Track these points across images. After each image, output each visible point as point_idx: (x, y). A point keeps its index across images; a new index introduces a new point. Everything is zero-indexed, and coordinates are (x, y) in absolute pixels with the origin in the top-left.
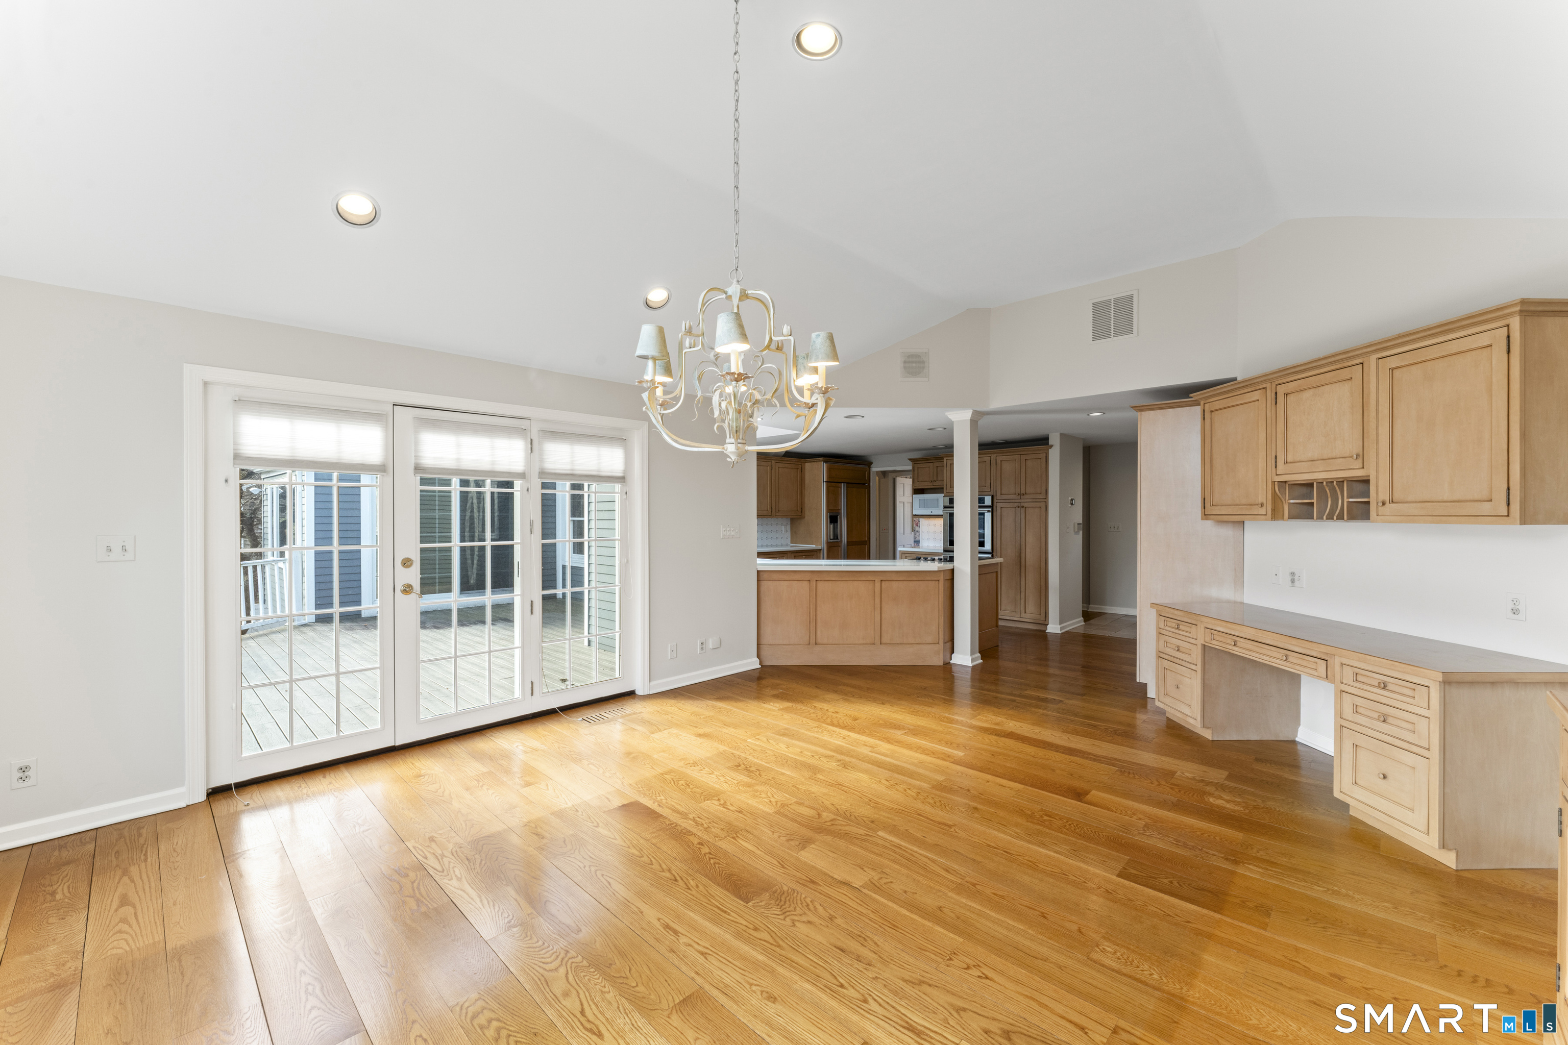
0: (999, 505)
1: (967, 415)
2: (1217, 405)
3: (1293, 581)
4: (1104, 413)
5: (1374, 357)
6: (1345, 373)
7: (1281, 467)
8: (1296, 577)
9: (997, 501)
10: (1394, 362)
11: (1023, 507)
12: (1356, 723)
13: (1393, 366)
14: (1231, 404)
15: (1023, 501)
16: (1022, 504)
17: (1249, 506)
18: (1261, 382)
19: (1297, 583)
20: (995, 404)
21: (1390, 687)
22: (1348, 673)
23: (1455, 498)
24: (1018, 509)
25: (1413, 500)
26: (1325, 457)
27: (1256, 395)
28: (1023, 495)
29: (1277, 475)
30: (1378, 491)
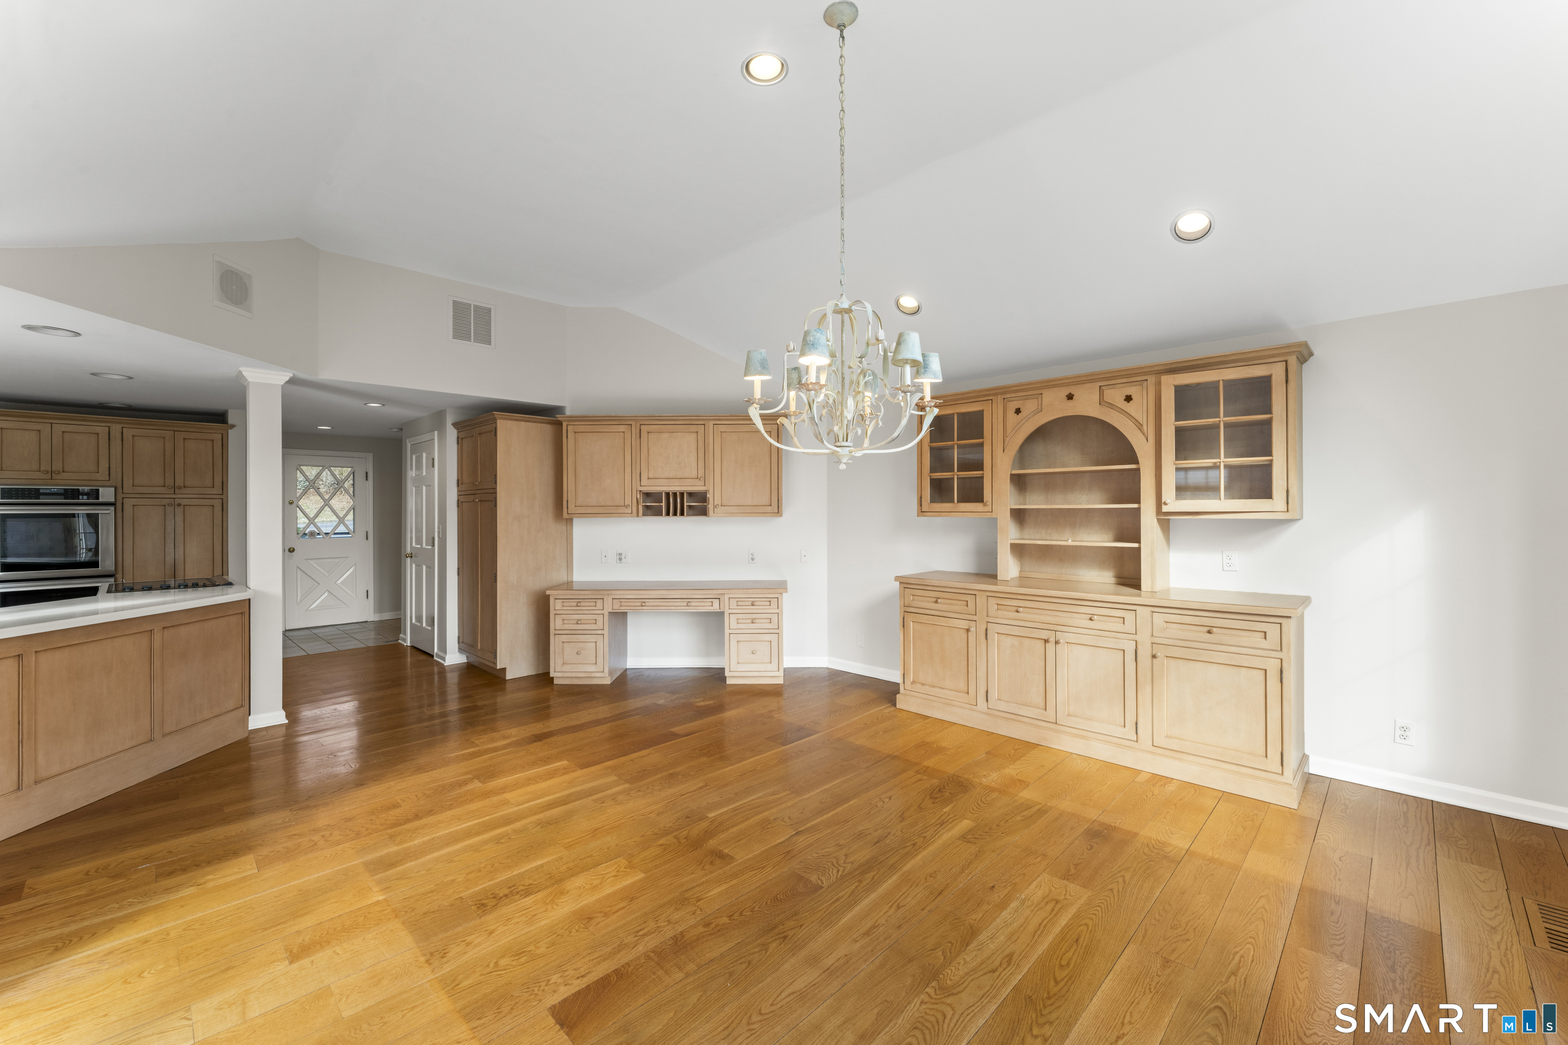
0: (128, 503)
1: (281, 377)
2: (582, 428)
3: (620, 559)
4: (384, 405)
5: (712, 423)
6: (694, 428)
7: (644, 481)
8: (623, 557)
9: (124, 496)
10: (723, 428)
11: (179, 505)
12: (739, 629)
13: (723, 431)
14: (597, 431)
15: (179, 496)
16: (180, 501)
17: (616, 507)
18: (629, 420)
19: (623, 560)
20: (328, 374)
21: (757, 603)
22: (733, 602)
23: (754, 505)
24: (170, 510)
25: (733, 505)
26: (678, 477)
27: (622, 428)
28: (180, 488)
29: (641, 486)
30: (713, 499)
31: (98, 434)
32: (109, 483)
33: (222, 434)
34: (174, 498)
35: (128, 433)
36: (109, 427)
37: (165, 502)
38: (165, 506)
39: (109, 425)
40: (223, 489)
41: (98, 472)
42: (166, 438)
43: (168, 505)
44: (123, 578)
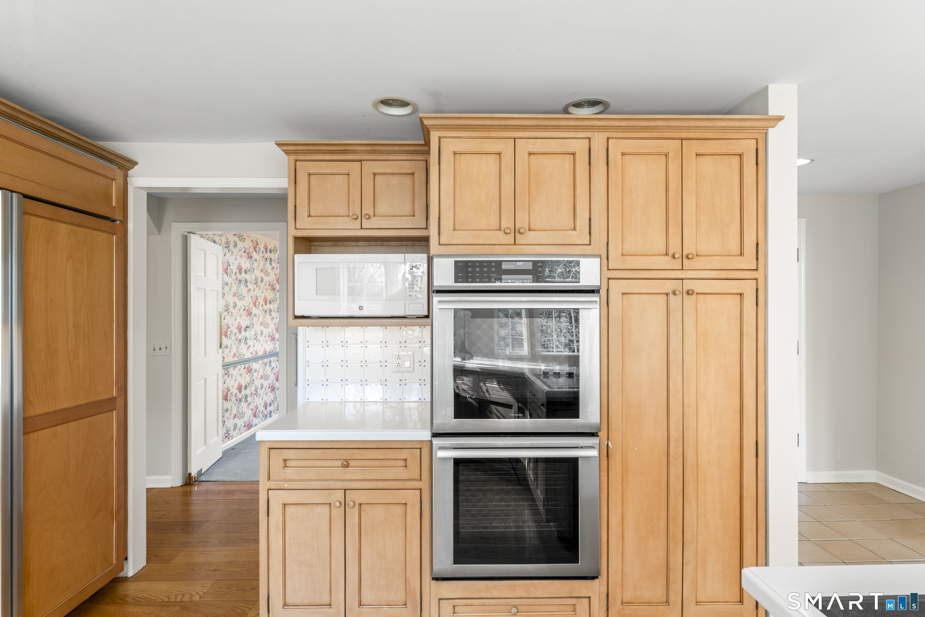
0: (617, 288)
9: (610, 274)
16: (691, 285)
24: (676, 302)
28: (690, 256)
31: (574, 154)
32: (588, 250)
33: (757, 140)
34: (682, 279)
35: (616, 147)
36: (589, 139)
37: (669, 286)
38: (667, 294)
39: (588, 134)
40: (757, 259)
41: (574, 229)
42: (670, 155)
43: (674, 293)
44: (608, 440)
